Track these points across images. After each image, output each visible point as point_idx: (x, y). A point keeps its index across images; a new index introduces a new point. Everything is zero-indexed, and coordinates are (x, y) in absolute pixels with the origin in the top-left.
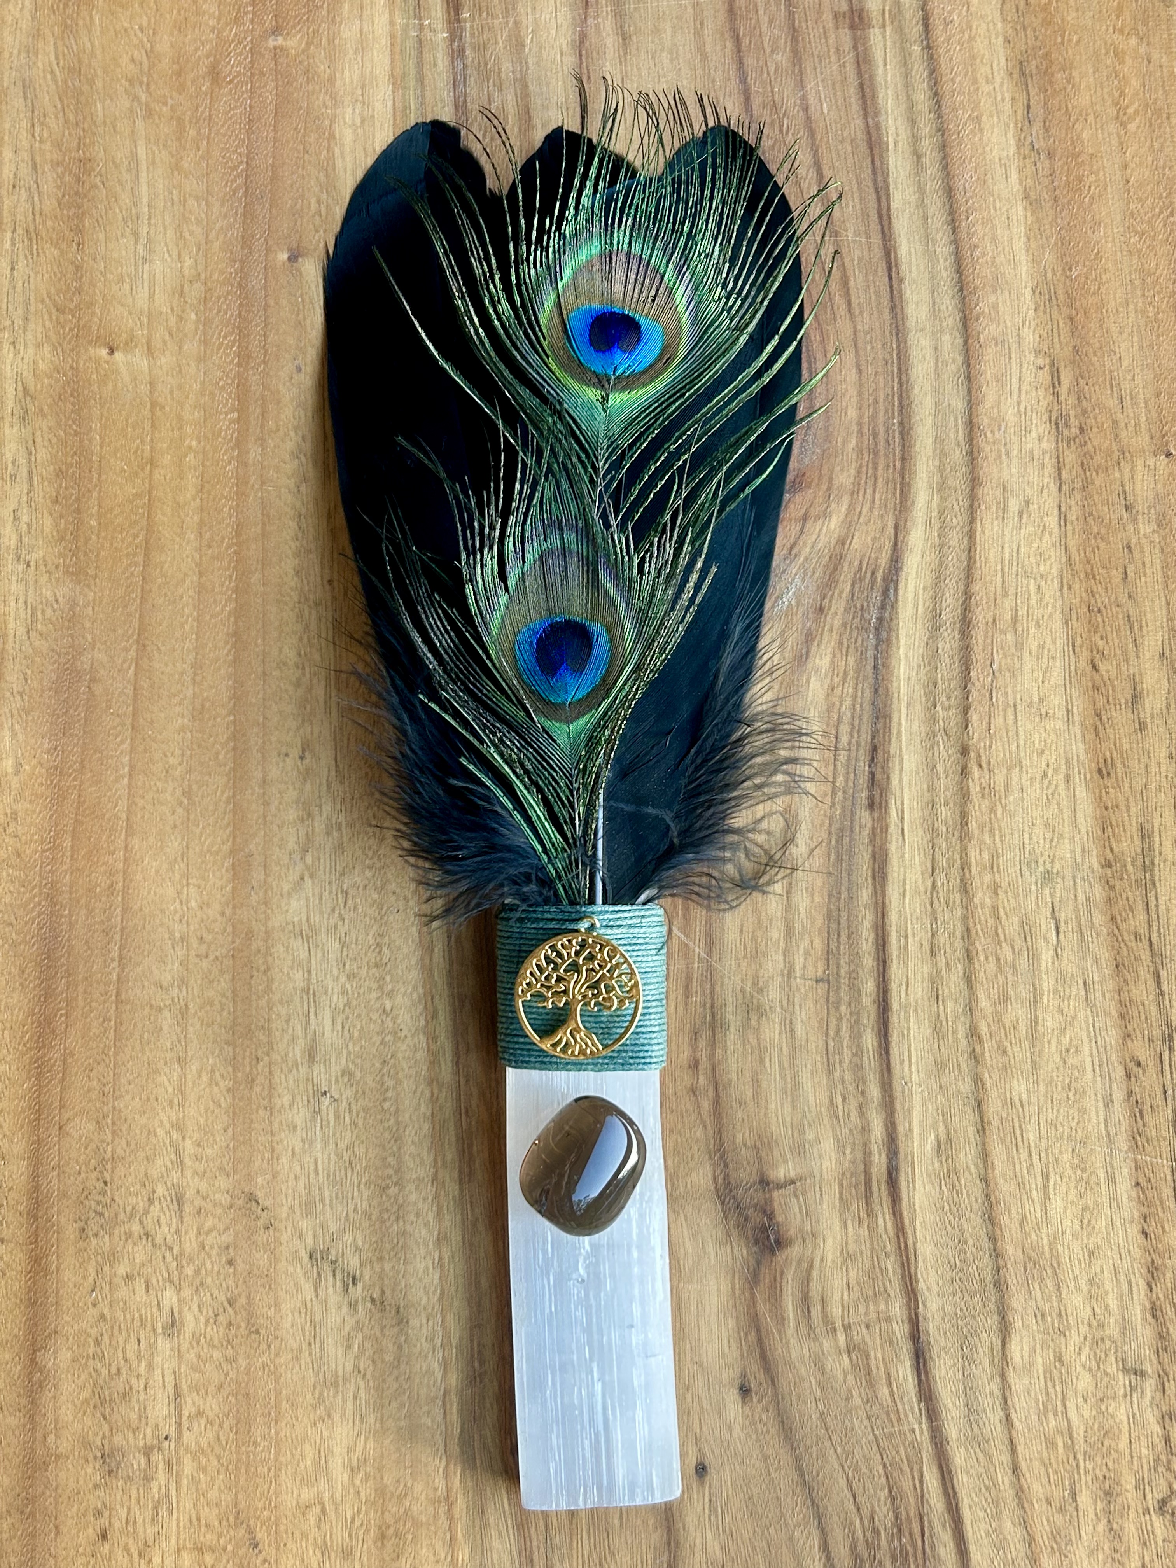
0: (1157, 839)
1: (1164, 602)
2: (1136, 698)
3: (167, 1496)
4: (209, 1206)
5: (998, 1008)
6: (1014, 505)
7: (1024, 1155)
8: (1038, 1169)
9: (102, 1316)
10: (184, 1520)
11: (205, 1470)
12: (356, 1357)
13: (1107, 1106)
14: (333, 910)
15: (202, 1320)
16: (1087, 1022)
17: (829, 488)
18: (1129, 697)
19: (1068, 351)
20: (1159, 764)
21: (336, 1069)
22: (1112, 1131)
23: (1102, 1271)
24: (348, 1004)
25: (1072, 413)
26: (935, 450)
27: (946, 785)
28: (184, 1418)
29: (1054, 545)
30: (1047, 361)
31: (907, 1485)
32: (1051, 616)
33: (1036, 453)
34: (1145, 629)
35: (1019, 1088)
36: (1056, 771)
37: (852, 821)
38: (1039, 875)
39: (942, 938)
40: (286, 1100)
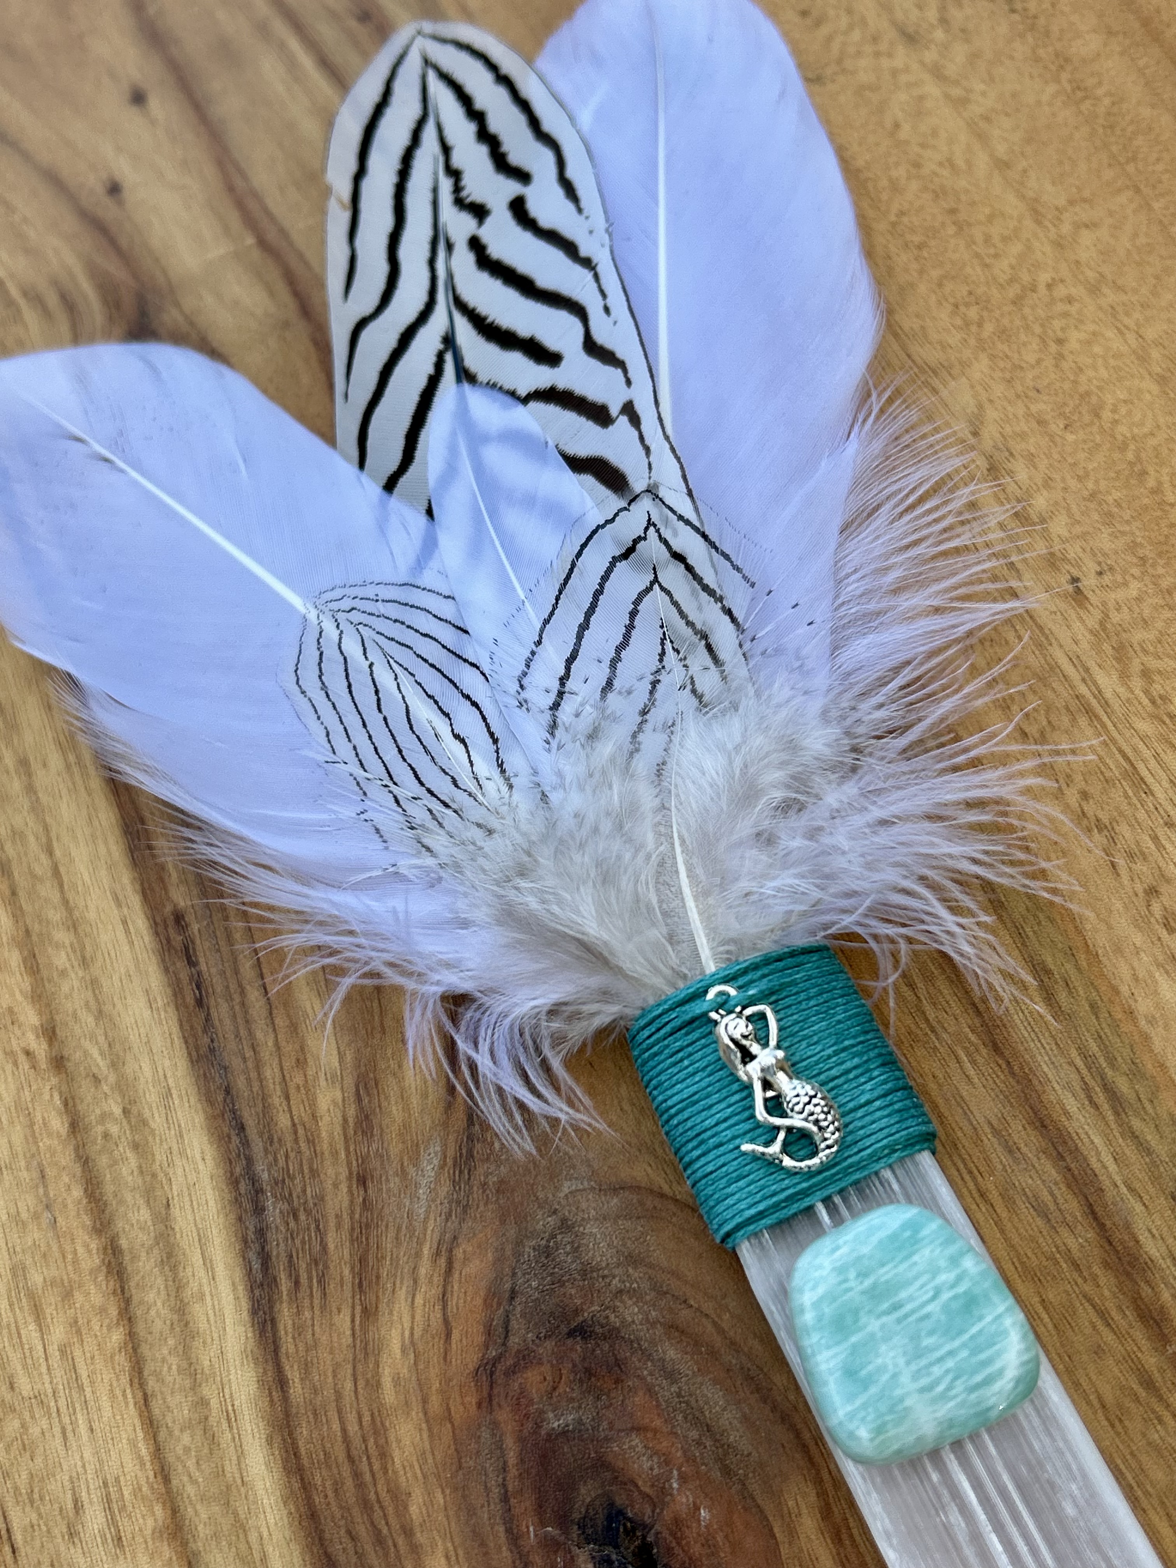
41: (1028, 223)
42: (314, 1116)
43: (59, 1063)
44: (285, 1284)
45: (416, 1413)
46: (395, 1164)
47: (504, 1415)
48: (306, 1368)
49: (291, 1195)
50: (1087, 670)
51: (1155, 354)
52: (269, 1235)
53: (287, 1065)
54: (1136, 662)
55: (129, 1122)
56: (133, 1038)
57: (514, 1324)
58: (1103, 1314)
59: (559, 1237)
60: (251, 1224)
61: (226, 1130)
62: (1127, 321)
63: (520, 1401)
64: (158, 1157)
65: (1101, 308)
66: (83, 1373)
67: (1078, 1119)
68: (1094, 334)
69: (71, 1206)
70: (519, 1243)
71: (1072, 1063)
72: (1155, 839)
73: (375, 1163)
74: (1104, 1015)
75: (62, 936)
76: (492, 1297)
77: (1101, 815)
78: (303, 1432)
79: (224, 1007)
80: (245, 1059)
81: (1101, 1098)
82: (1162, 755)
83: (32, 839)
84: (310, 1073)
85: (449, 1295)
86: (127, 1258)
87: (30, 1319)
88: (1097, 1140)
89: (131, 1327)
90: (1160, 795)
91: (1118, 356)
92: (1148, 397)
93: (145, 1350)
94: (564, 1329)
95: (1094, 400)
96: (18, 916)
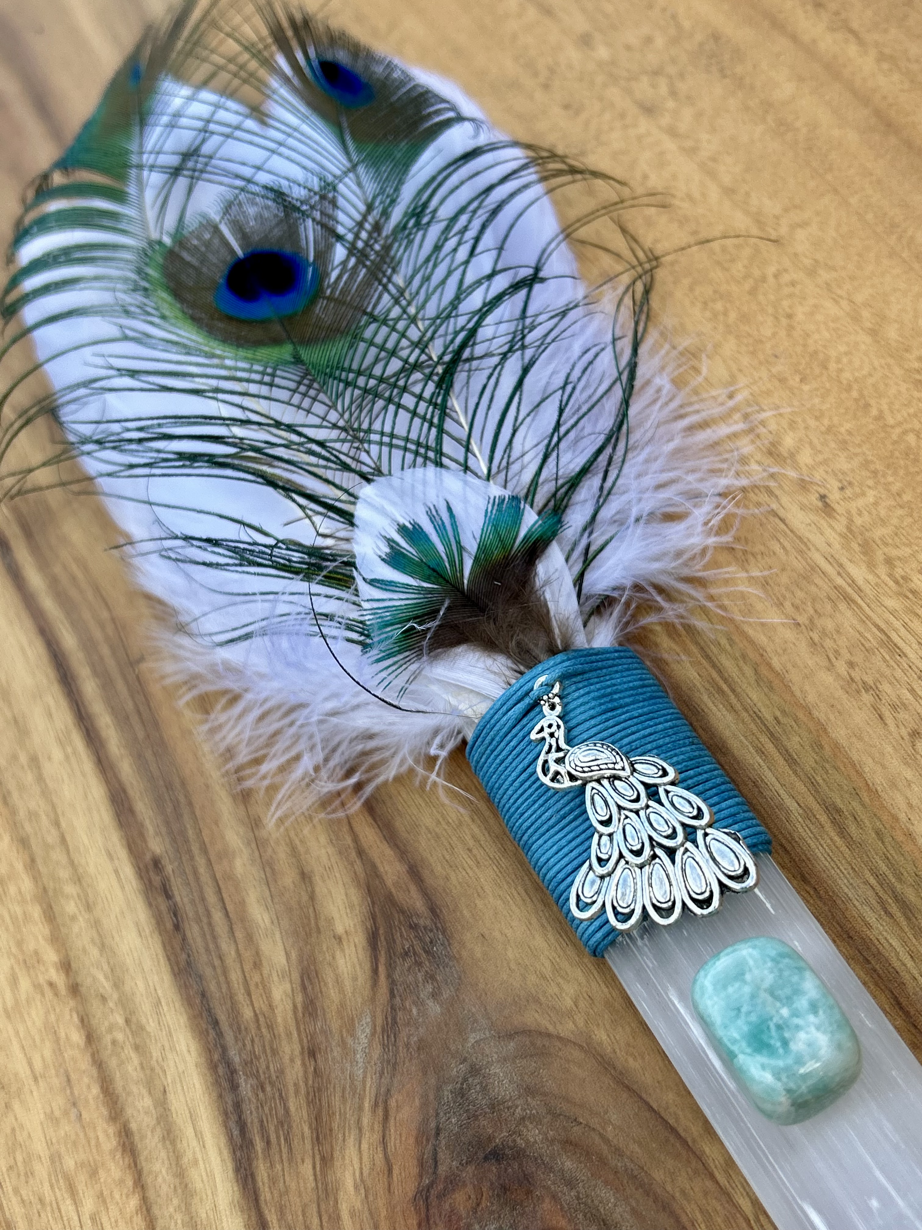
42: (271, 1007)
43: (75, 989)
44: (259, 1145)
46: (337, 1037)
48: (281, 1211)
49: (258, 1072)
50: (841, 565)
51: (866, 314)
52: (244, 1106)
53: (247, 967)
54: (879, 553)
55: (131, 1029)
56: (129, 961)
57: (441, 1156)
59: (470, 1080)
60: (229, 1099)
61: (204, 1026)
62: (839, 292)
63: (451, 1218)
64: (154, 1054)
65: (817, 286)
67: (877, 928)
68: (816, 306)
69: (91, 1101)
70: (439, 1089)
71: (867, 883)
72: (912, 691)
73: (321, 1038)
74: (888, 839)
75: (70, 889)
76: (422, 1135)
77: (866, 679)
79: (196, 928)
80: (214, 968)
81: (894, 909)
82: (910, 623)
83: (44, 817)
84: (265, 972)
85: (387, 1138)
86: (137, 1138)
87: (66, 1196)
88: (895, 943)
89: (144, 1193)
90: (912, 655)
91: (836, 320)
92: (863, 347)
93: (156, 1210)
94: (481, 1155)
95: (821, 356)
96: (36, 876)
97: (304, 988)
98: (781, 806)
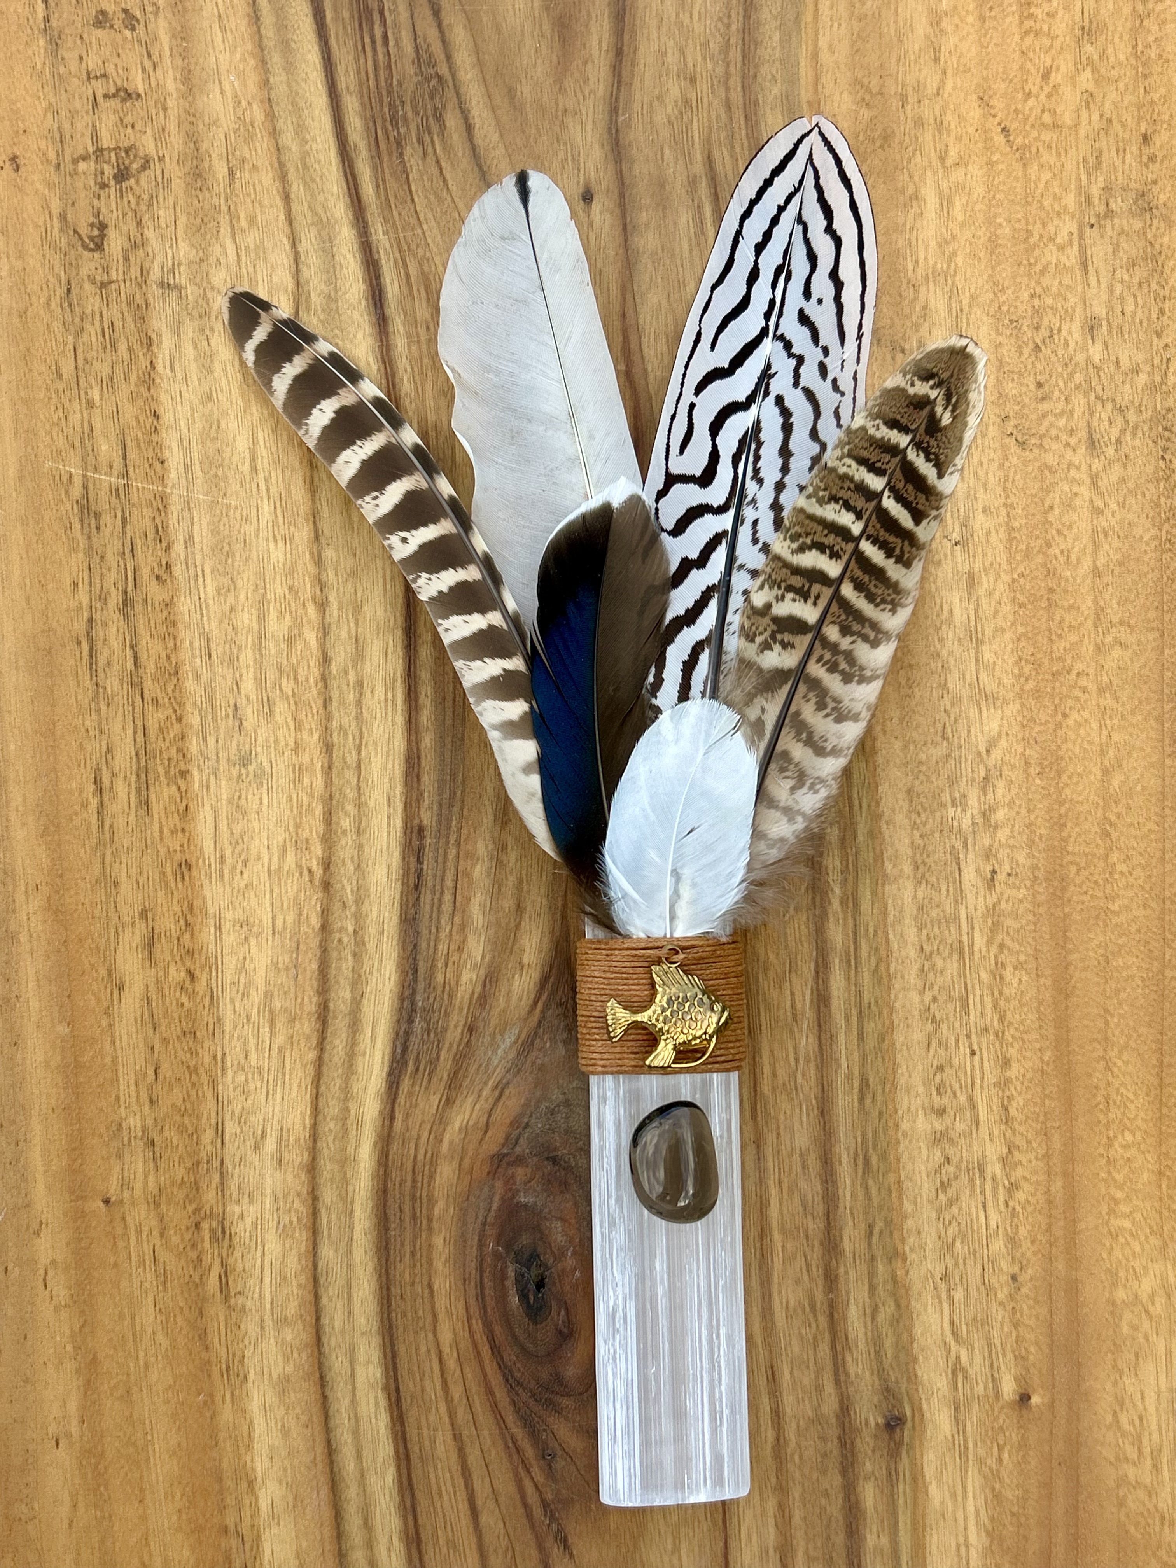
0: (133, 800)
1: (118, 1043)
2: (150, 943)
3: (1089, 175)
4: (1064, 437)
5: (296, 631)
6: (270, 1144)
7: (273, 490)
8: (261, 476)
9: (1159, 335)
10: (1072, 152)
11: (1055, 195)
12: (916, 299)
13: (191, 537)
14: (956, 720)
15: (1064, 333)
16: (209, 619)
17: (462, 1159)
18: (157, 945)
19: (211, 1311)
20: (129, 877)
21: (947, 567)
22: (186, 514)
23: (199, 380)
24: (938, 629)
25: (207, 1244)
26: (353, 1202)
27: (345, 850)
28: (1076, 243)
29: (230, 1102)
30: (232, 1301)
31: (391, 183)
32: (235, 1028)
33: (246, 1200)
34: (139, 1014)
35: (278, 554)
36: (234, 868)
37: (440, 815)
38: (254, 764)
39: (351, 697)
40: (994, 538)
41: (1090, 623)
42: (457, 984)
43: (326, 886)
44: (411, 1067)
45: (455, 1164)
46: (491, 1029)
47: (499, 1184)
48: (407, 1115)
49: (430, 1021)
50: (973, 929)
52: (411, 1037)
53: (452, 946)
54: (1000, 937)
55: (355, 939)
56: (373, 890)
57: (521, 1141)
58: (808, 1266)
60: (404, 1026)
61: (407, 968)
63: (509, 1181)
64: (365, 967)
65: (1099, 705)
66: (288, 1067)
67: (844, 1168)
68: (1086, 720)
70: (539, 1101)
71: (855, 1137)
72: (957, 1041)
73: (481, 1024)
75: (350, 808)
76: (515, 1123)
77: (937, 1014)
78: (395, 1147)
79: (429, 896)
80: (430, 933)
81: (860, 1161)
83: (350, 736)
84: (463, 957)
85: (494, 1111)
86: (331, 1015)
87: (266, 1024)
88: (848, 1183)
89: (321, 1053)
91: (1090, 743)
92: (1092, 778)
93: (325, 1069)
94: (546, 1155)
96: (328, 783)
97: (484, 986)
98: (837, 1061)
